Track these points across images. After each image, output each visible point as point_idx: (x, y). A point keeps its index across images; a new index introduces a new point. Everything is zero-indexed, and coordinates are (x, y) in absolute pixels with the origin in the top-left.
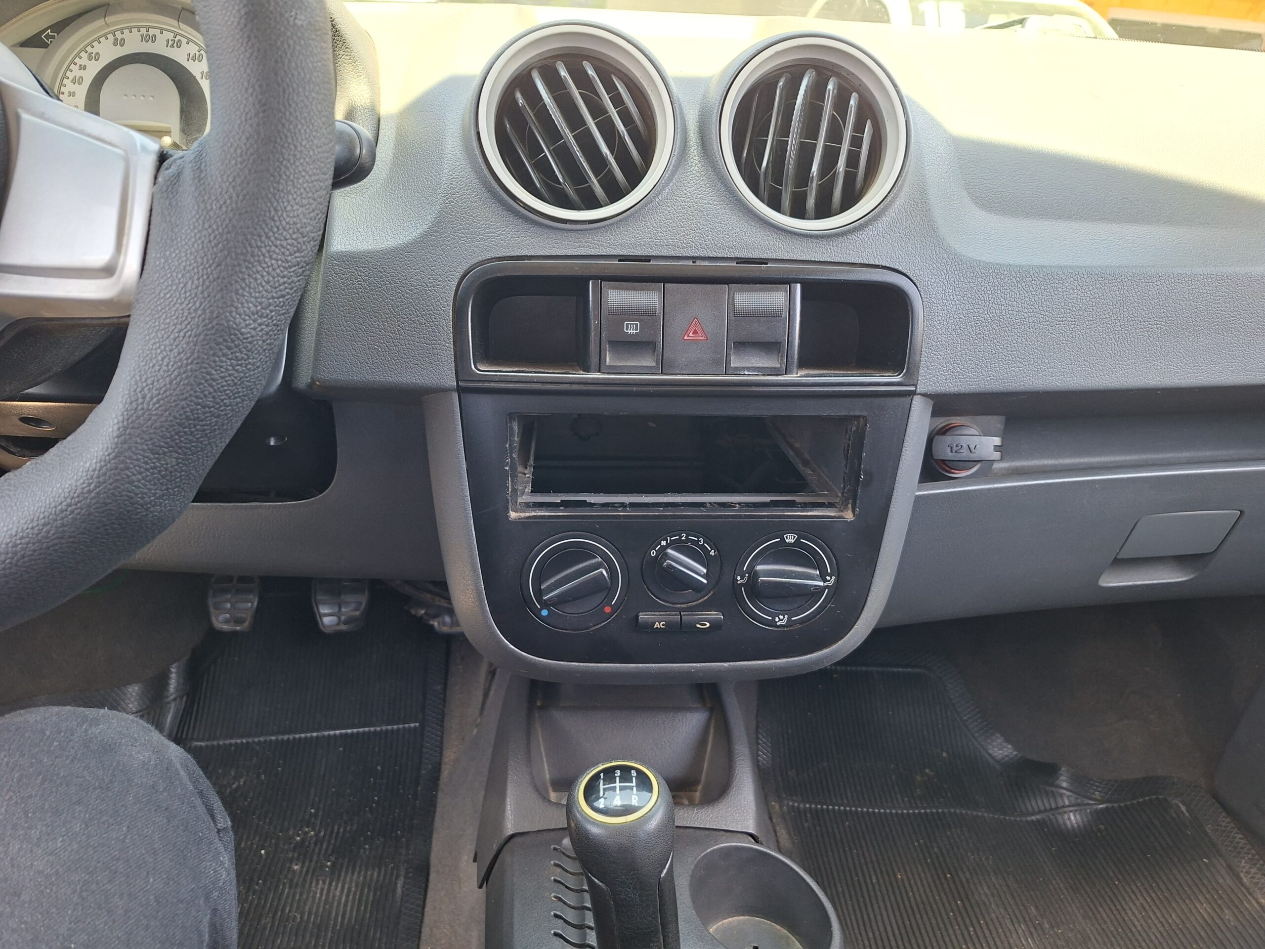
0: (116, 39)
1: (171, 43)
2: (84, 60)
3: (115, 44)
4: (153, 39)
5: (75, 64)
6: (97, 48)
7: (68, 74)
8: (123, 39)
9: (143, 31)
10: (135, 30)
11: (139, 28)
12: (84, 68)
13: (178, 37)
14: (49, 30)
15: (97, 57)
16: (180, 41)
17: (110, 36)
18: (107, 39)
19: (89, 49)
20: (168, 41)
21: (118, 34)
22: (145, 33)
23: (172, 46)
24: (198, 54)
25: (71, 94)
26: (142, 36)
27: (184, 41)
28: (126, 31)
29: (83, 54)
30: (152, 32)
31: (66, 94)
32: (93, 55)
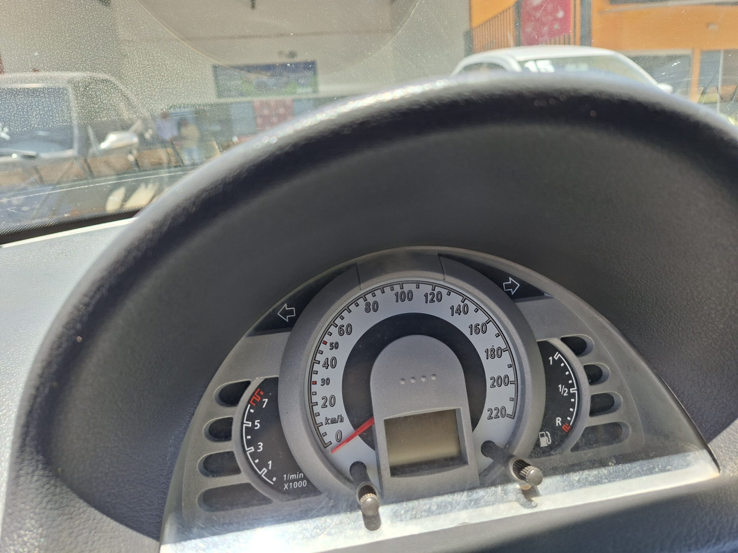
0: (368, 304)
1: (430, 297)
2: (335, 337)
3: (367, 310)
4: (410, 296)
5: (325, 343)
6: (348, 318)
7: (319, 357)
8: (376, 303)
9: (397, 288)
10: (387, 290)
11: (392, 286)
12: (335, 346)
13: (437, 289)
14: (286, 305)
15: (349, 329)
16: (439, 293)
17: (361, 302)
18: (357, 305)
19: (339, 322)
20: (426, 296)
21: (369, 297)
22: (400, 291)
23: (432, 301)
24: (462, 304)
25: (326, 382)
26: (396, 294)
27: (444, 292)
28: (378, 292)
29: (332, 329)
30: (407, 288)
31: (319, 382)
32: (344, 328)
